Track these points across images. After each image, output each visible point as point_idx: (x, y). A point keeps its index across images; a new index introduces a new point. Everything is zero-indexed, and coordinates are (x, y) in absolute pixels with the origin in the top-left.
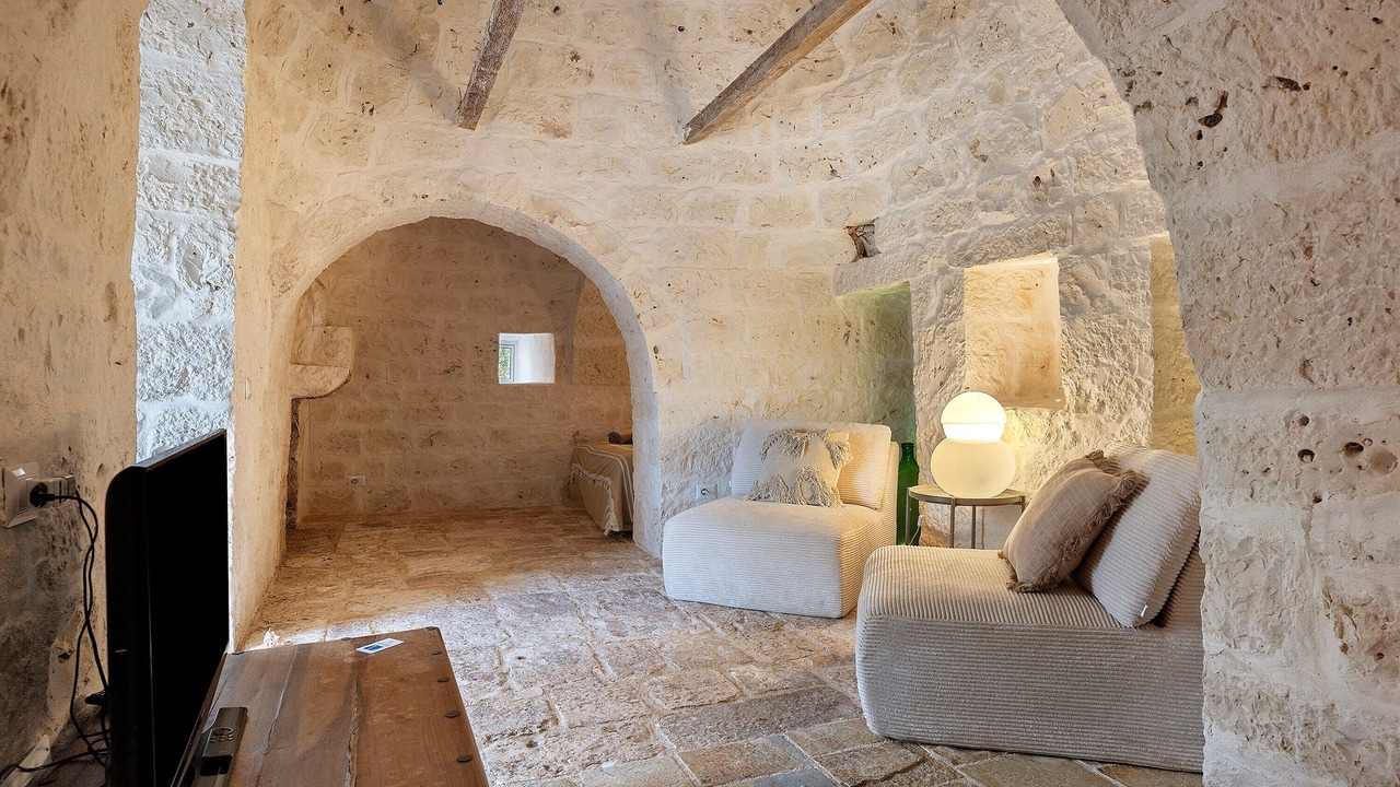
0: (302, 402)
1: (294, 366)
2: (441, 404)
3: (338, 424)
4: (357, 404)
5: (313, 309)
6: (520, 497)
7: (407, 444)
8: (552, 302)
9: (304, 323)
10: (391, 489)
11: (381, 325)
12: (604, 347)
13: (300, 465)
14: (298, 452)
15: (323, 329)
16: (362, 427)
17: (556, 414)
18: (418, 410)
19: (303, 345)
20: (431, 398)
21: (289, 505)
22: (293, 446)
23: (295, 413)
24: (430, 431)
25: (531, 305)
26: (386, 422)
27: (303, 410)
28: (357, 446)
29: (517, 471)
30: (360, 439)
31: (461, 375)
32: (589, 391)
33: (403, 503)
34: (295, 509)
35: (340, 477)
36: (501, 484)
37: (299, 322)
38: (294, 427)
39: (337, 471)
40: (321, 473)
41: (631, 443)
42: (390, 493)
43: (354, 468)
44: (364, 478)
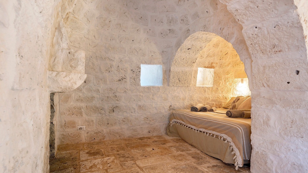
0: (55, 94)
1: (51, 72)
2: (117, 94)
3: (72, 104)
4: (81, 94)
5: (61, 38)
6: (149, 132)
7: (103, 112)
8: (163, 52)
9: (56, 47)
10: (97, 131)
11: (91, 58)
12: (182, 71)
13: (55, 126)
14: (54, 119)
15: (68, 51)
16: (83, 105)
17: (163, 98)
18: (108, 97)
19: (56, 60)
20: (113, 92)
21: (51, 146)
22: (52, 117)
23: (52, 100)
24: (113, 106)
25: (154, 52)
26: (94, 102)
27: (56, 98)
28: (81, 114)
29: (148, 122)
30: (82, 110)
31: (126, 82)
32: (175, 89)
33: (102, 137)
34: (54, 148)
35: (74, 127)
36: (142, 127)
37: (53, 46)
38: (52, 107)
39: (72, 124)
40: (65, 125)
41: (251, 118)
42: (96, 133)
43: (80, 123)
44: (85, 127)
